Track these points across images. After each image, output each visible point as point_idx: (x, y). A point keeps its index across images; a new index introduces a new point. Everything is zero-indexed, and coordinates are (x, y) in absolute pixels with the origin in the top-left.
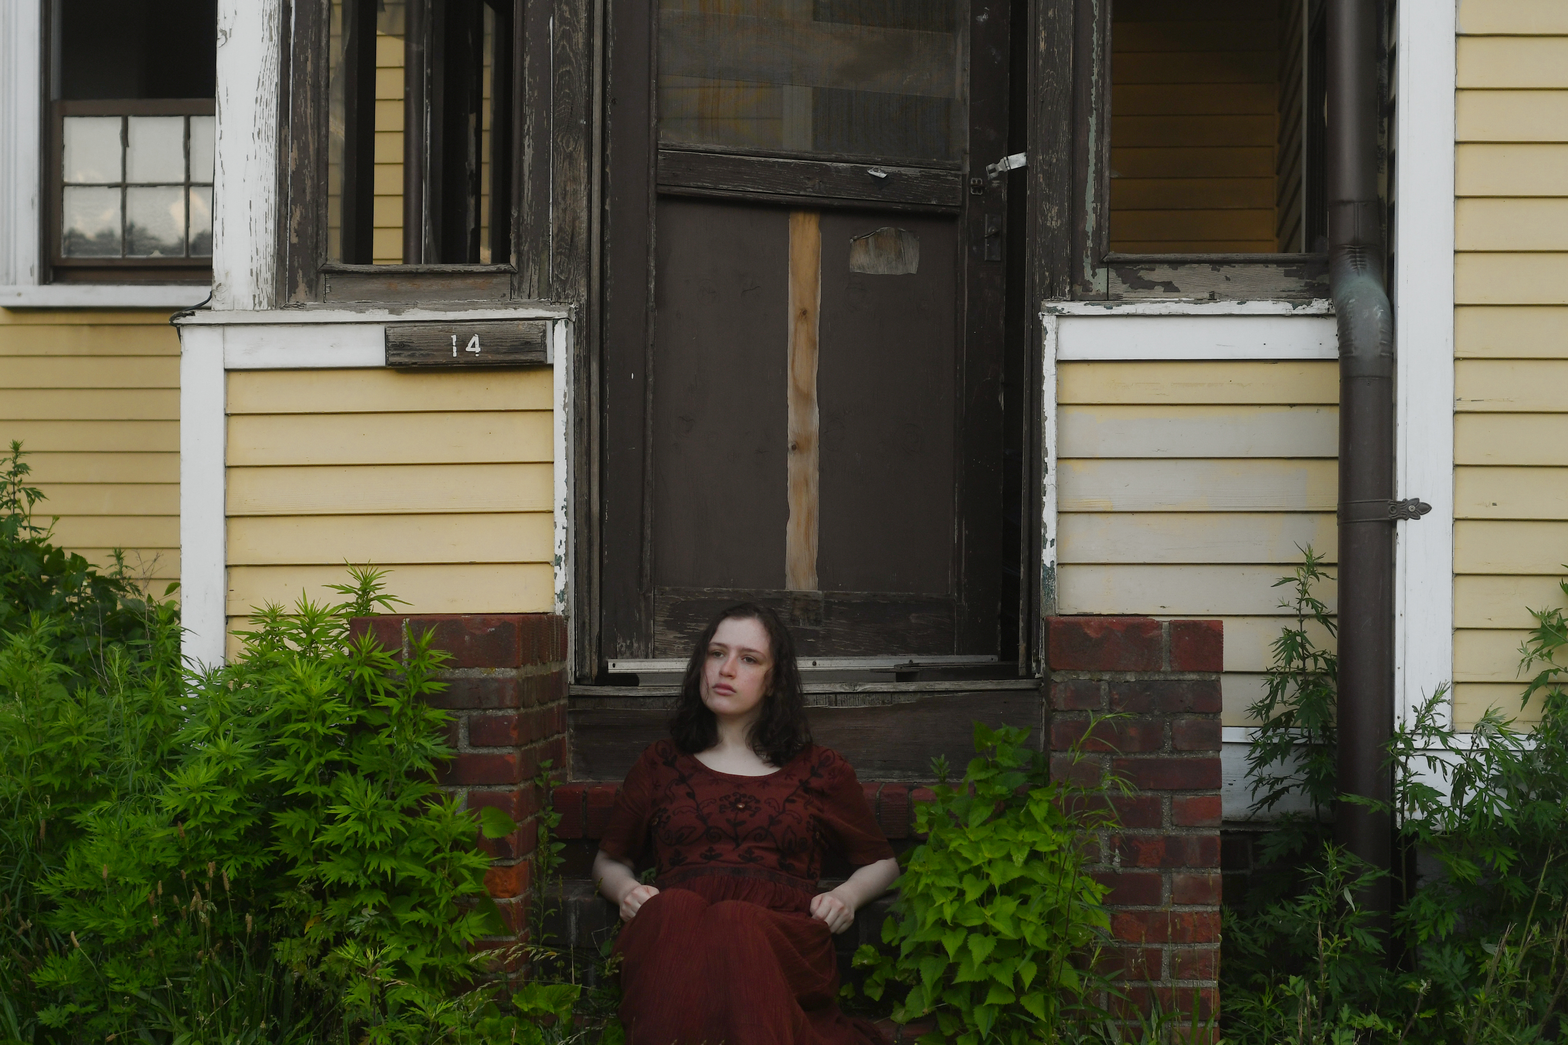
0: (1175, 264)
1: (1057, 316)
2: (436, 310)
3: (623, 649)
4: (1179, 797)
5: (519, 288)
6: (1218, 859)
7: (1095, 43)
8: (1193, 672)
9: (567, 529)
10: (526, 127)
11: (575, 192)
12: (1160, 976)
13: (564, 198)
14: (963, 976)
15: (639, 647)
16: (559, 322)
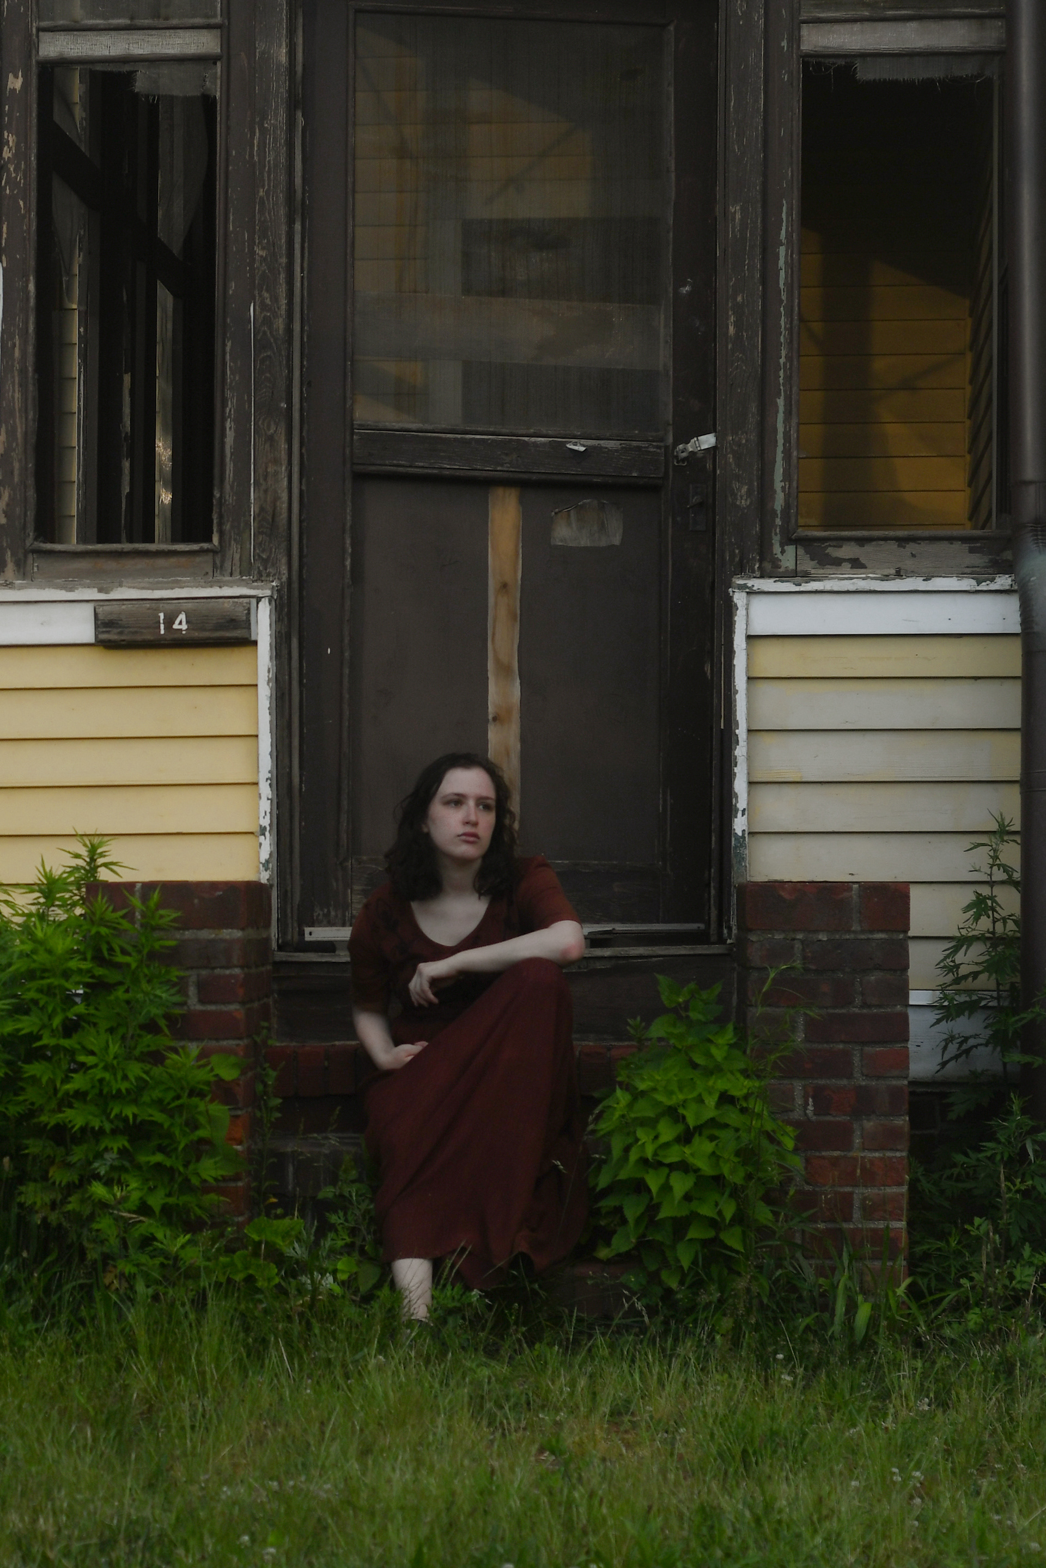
0: (861, 541)
1: (748, 593)
2: (143, 588)
3: (321, 917)
4: (868, 1049)
5: (222, 567)
6: (906, 1107)
7: (783, 327)
8: (882, 931)
9: (271, 800)
10: (228, 410)
11: (276, 473)
12: (852, 1217)
13: (265, 479)
14: (665, 1213)
15: (336, 916)
16: (263, 599)
